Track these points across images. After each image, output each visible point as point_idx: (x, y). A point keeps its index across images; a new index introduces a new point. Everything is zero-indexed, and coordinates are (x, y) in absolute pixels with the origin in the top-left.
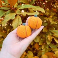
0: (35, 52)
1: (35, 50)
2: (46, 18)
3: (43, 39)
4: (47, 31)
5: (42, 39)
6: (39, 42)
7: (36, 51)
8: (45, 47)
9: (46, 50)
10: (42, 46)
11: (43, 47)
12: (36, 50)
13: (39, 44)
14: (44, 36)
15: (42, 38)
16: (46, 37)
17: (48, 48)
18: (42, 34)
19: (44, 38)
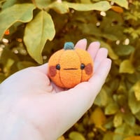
0: (91, 135)
1: (92, 130)
2: (130, 30)
3: (119, 97)
4: (131, 72)
5: (115, 97)
6: (107, 105)
7: (95, 133)
8: (123, 121)
9: (126, 131)
10: (116, 118)
11: (117, 122)
12: (95, 130)
13: (107, 112)
14: (121, 87)
15: (115, 92)
16: (128, 89)
17: (133, 124)
18: (117, 80)
19: (122, 93)
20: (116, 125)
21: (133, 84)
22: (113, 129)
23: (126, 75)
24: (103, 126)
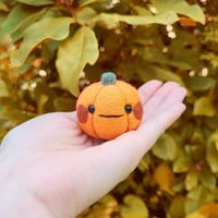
20: (189, 187)
21: (213, 131)
22: (185, 192)
23: (204, 118)
24: (170, 187)
